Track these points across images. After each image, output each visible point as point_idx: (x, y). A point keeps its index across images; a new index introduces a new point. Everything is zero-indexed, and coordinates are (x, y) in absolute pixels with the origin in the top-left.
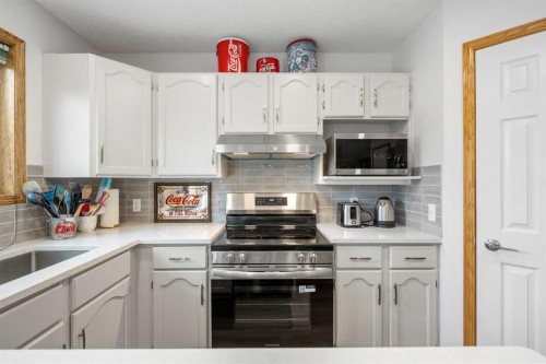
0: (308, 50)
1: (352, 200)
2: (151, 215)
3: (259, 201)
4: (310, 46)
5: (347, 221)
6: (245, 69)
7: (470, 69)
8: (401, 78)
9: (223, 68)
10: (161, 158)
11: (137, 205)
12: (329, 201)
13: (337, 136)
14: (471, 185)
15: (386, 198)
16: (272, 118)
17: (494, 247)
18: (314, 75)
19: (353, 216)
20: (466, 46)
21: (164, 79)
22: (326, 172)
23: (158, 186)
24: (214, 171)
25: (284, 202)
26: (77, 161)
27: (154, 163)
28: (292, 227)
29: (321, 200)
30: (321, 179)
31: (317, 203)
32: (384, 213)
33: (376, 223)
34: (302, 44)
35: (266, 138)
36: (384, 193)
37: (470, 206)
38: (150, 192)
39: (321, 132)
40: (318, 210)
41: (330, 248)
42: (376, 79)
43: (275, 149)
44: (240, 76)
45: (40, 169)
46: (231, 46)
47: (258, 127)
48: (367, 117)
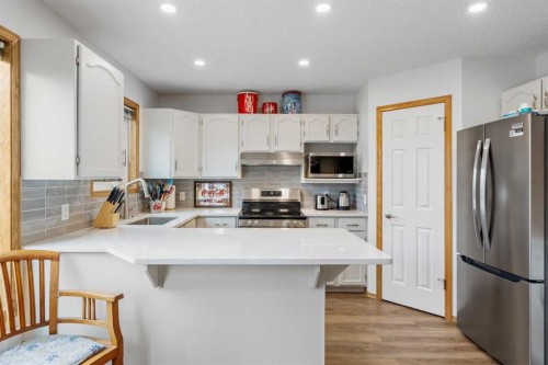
0: (295, 99)
1: (325, 193)
2: (192, 203)
3: (264, 194)
4: (297, 96)
5: (320, 206)
6: (255, 112)
7: (379, 122)
8: (353, 118)
9: (242, 110)
10: (204, 166)
11: (183, 196)
12: (310, 194)
13: (311, 154)
14: (380, 184)
15: (345, 192)
16: (272, 140)
17: (389, 217)
18: (298, 115)
19: (323, 203)
20: (378, 108)
21: (207, 117)
22: (306, 176)
23: (197, 183)
24: (237, 174)
25: (279, 194)
26: (162, 169)
27: (200, 169)
28: (286, 210)
29: (304, 193)
30: (303, 180)
31: (302, 195)
32: (343, 201)
33: (338, 208)
34: (292, 95)
35: (269, 155)
36: (343, 189)
37: (380, 195)
38: (191, 187)
39: (302, 151)
40: (302, 200)
41: (305, 218)
42: (337, 118)
43: (274, 162)
44: (252, 116)
45: (142, 174)
46: (247, 97)
47: (264, 148)
48: (331, 142)
